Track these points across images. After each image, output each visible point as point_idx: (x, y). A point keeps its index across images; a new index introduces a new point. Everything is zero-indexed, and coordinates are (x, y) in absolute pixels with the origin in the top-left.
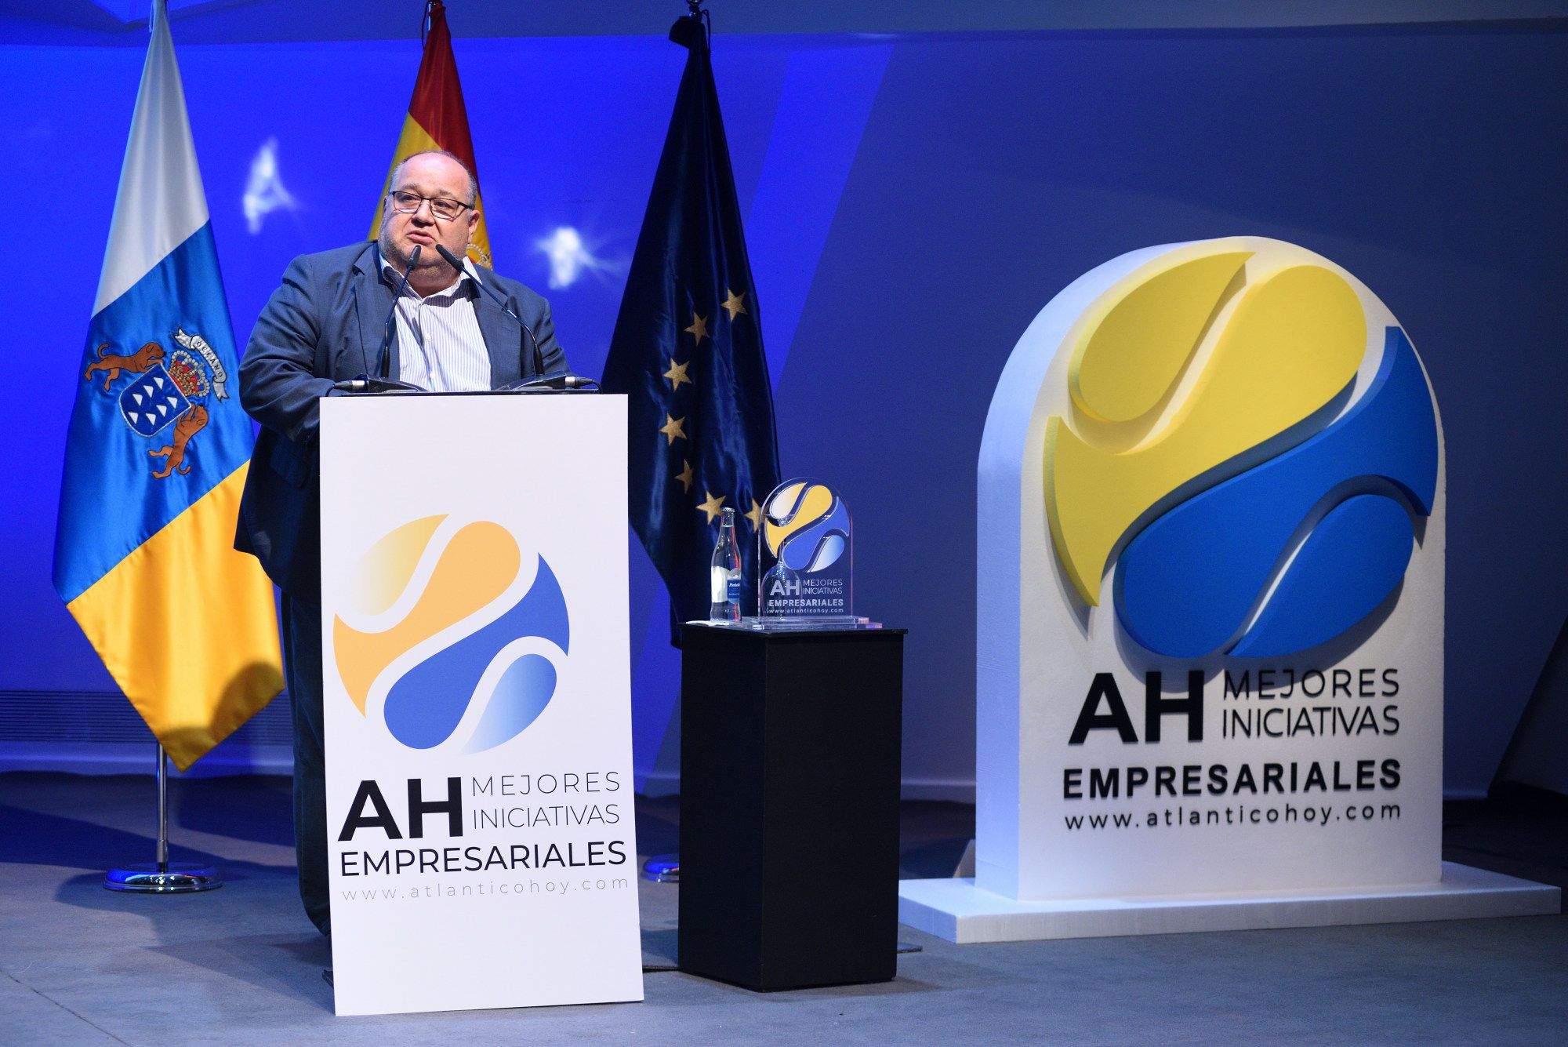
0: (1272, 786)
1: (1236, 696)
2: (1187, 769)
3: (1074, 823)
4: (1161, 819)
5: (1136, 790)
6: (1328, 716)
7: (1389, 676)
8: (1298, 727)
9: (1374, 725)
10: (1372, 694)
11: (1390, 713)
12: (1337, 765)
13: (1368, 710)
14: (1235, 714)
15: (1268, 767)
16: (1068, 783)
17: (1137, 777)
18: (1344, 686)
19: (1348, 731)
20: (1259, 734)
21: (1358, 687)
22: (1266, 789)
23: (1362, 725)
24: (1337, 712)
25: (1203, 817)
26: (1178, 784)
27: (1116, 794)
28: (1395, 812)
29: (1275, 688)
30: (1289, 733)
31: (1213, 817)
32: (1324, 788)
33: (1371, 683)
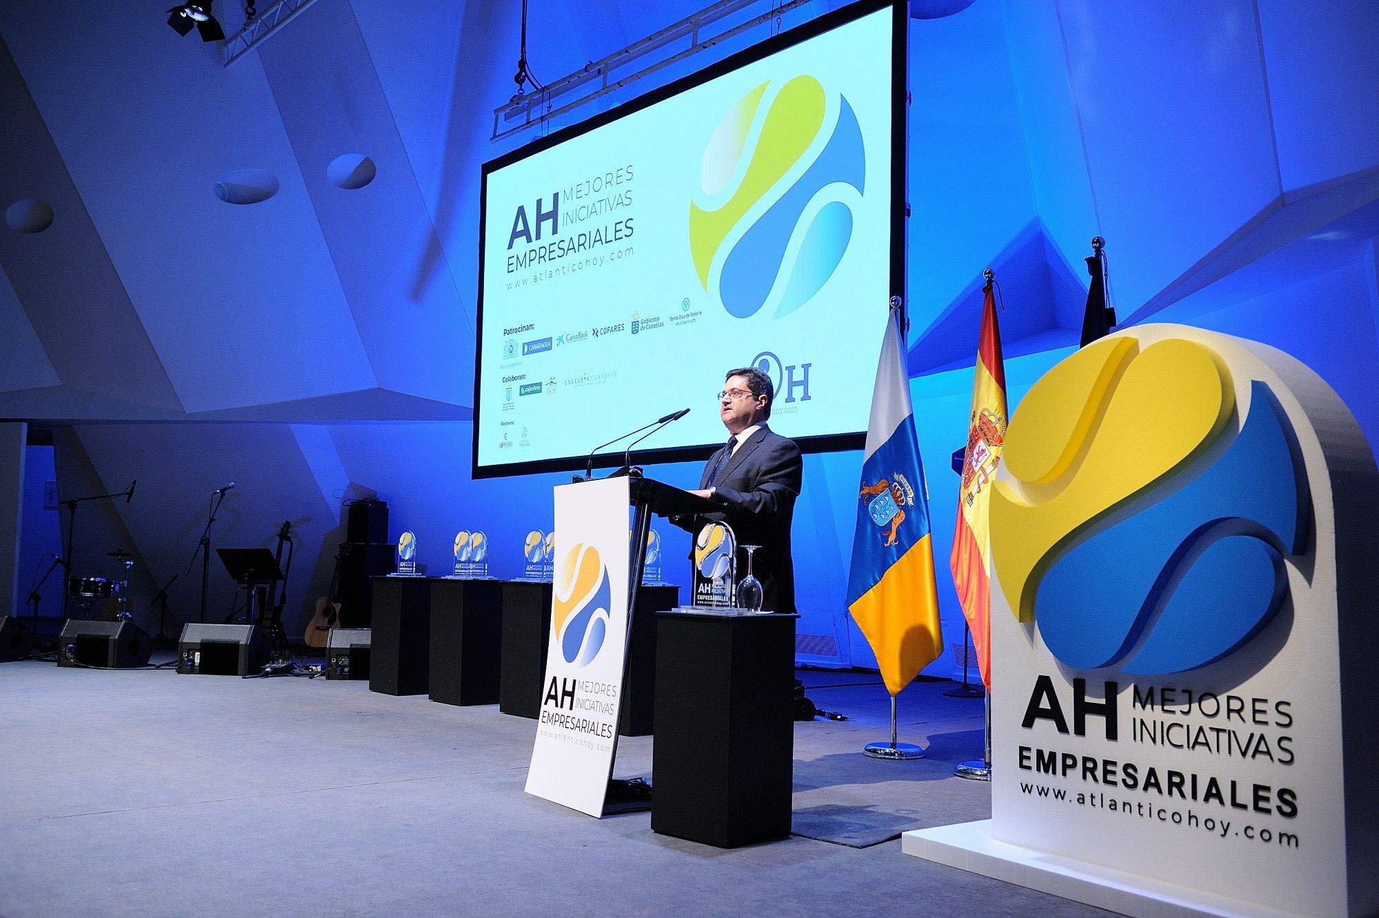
0: (1175, 790)
1: (1144, 707)
2: (1106, 763)
3: (1026, 788)
4: (1088, 799)
5: (1069, 771)
6: (1224, 737)
7: (1282, 708)
8: (1196, 742)
9: (1268, 753)
10: (1266, 723)
11: (1284, 744)
12: (1234, 784)
13: (1262, 737)
14: (1142, 723)
15: (1171, 774)
16: (1022, 757)
17: (1069, 762)
18: (1239, 712)
19: (1244, 754)
20: (1163, 743)
21: (1252, 714)
22: (1170, 793)
23: (1256, 751)
24: (1232, 735)
25: (1120, 806)
26: (1099, 773)
27: (1054, 772)
28: (1293, 841)
29: (1175, 705)
30: (1188, 747)
31: (1127, 807)
32: (1222, 802)
33: (1264, 712)
